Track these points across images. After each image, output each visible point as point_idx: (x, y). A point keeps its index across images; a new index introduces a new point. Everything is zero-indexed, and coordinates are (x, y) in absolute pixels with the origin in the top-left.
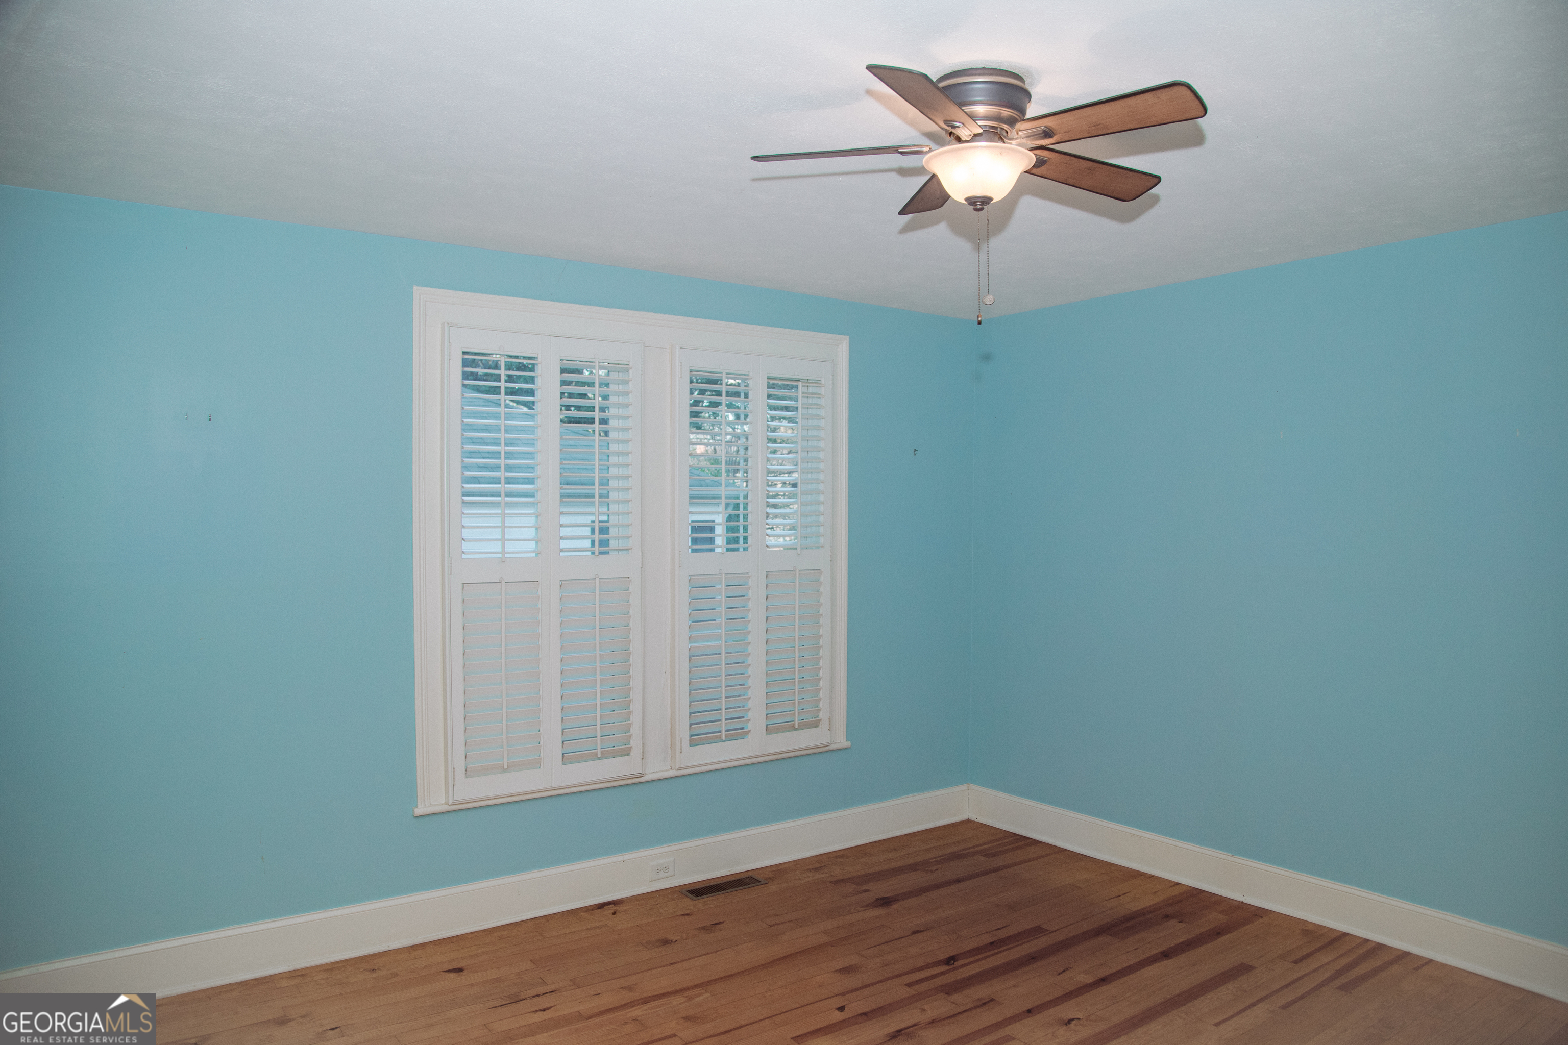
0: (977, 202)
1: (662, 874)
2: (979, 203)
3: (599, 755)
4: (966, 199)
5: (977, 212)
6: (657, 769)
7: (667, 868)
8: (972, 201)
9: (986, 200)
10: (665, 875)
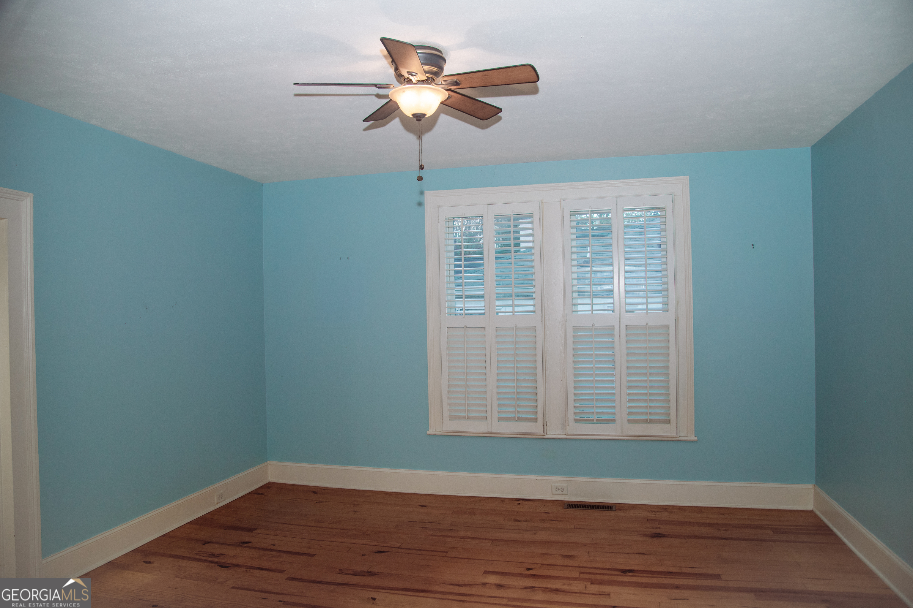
0: (418, 116)
1: (560, 492)
2: (419, 117)
3: (516, 419)
4: (412, 115)
5: (418, 122)
6: (554, 432)
7: (562, 489)
8: (415, 115)
9: (423, 115)
10: (561, 493)
